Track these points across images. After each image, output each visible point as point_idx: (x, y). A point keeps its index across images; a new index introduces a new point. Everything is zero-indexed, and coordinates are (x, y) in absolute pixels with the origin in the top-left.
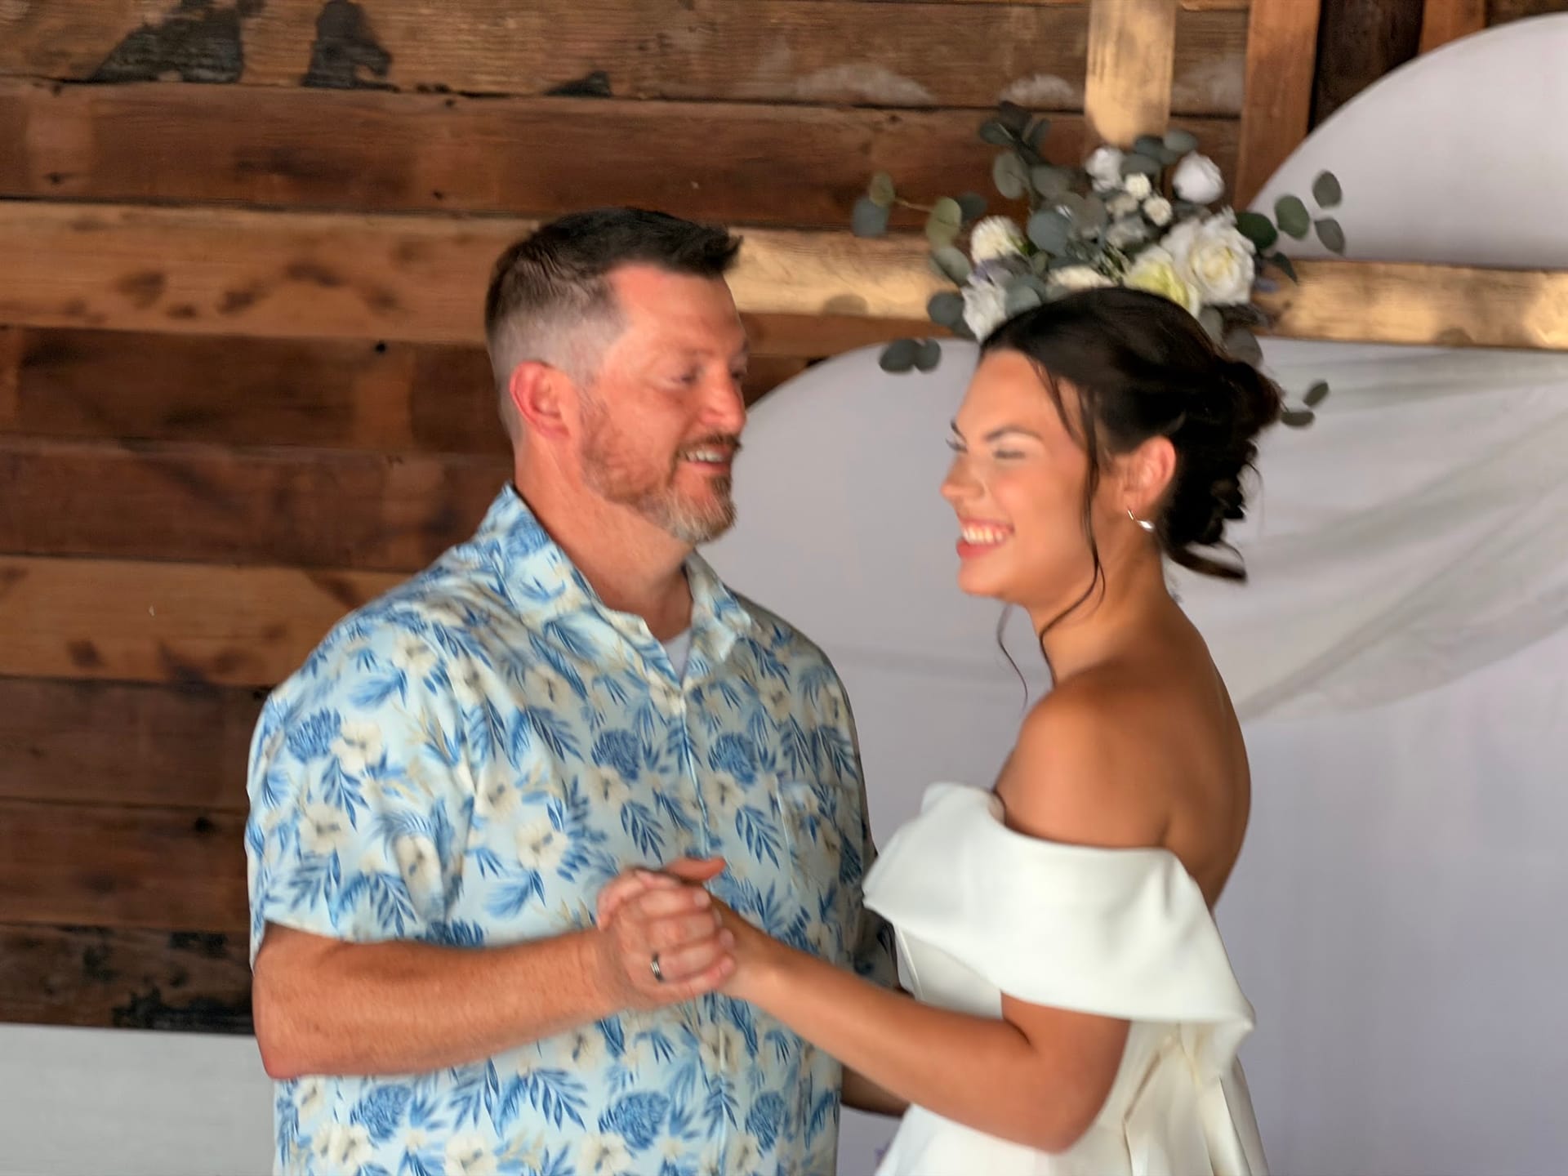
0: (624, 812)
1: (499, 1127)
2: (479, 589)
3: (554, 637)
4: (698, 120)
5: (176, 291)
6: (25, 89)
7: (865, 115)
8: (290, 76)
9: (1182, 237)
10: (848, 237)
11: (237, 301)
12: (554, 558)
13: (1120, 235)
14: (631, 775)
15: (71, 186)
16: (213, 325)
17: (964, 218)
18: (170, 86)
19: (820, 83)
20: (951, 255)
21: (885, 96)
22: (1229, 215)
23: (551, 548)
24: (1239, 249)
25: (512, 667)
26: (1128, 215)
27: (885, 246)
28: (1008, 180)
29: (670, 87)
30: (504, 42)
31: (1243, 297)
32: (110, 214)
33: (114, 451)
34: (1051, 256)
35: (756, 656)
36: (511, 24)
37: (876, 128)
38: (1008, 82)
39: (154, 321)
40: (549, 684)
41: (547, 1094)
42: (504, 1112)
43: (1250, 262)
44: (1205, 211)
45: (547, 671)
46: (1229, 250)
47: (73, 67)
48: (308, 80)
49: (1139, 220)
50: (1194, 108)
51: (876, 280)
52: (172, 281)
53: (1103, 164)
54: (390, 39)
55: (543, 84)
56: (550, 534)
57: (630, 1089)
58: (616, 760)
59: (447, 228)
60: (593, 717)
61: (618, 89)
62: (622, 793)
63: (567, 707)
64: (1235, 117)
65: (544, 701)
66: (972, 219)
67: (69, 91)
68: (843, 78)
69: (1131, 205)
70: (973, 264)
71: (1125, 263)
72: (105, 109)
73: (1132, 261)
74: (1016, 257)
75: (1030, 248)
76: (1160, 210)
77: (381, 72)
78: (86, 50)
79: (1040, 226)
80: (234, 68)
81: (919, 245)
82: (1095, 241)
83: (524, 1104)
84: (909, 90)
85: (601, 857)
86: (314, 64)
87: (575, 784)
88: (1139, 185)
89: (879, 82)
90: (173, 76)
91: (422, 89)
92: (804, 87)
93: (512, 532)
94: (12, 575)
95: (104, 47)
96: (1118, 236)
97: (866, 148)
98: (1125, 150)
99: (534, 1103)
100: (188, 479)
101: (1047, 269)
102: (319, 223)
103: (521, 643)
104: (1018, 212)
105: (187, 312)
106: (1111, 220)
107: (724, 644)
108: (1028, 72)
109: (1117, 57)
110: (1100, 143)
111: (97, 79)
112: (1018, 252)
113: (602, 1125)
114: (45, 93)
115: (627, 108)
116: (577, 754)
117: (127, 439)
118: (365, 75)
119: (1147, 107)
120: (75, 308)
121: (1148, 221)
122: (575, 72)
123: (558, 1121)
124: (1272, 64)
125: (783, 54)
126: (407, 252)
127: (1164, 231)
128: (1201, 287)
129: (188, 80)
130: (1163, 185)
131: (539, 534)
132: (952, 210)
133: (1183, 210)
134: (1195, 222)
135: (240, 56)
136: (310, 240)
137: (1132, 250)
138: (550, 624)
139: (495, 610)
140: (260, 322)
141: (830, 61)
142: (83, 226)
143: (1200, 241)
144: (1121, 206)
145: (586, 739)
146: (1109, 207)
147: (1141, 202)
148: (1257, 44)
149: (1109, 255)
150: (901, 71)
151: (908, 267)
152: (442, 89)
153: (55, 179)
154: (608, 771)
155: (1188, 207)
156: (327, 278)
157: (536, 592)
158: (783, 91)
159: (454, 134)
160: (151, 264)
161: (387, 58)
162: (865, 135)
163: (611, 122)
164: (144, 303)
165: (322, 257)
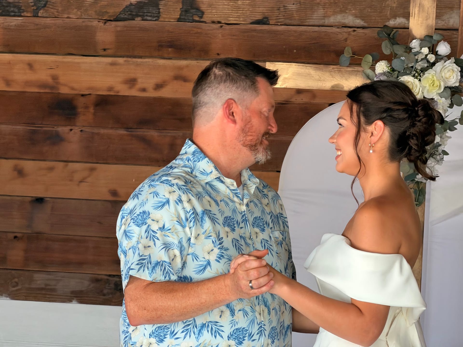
0: (233, 241)
1: (197, 338)
2: (186, 173)
3: (208, 188)
4: (295, 31)
5: (140, 84)
6: (95, 23)
7: (346, 30)
8: (174, 19)
9: (439, 66)
10: (338, 66)
11: (158, 87)
12: (208, 162)
13: (420, 65)
14: (233, 230)
15: (109, 52)
16: (152, 94)
17: (373, 61)
18: (138, 22)
19: (332, 20)
20: (369, 72)
21: (351, 24)
22: (453, 60)
23: (207, 159)
24: (456, 70)
25: (199, 197)
26: (422, 59)
27: (350, 69)
28: (386, 49)
29: (288, 22)
30: (238, 8)
31: (457, 84)
32: (121, 60)
33: (122, 132)
34: (399, 72)
35: (260, 193)
36: (240, 3)
37: (349, 33)
38: (389, 20)
39: (134, 92)
40: (209, 201)
41: (212, 328)
42: (199, 334)
43: (459, 74)
44: (446, 58)
45: (208, 198)
46: (453, 70)
47: (110, 16)
48: (179, 20)
49: (425, 61)
50: (444, 27)
51: (346, 80)
52: (139, 80)
53: (415, 44)
54: (203, 7)
55: (250, 21)
56: (206, 155)
57: (237, 327)
58: (229, 226)
60: (222, 212)
61: (271, 22)
62: (232, 236)
63: (214, 209)
64: (457, 30)
65: (209, 208)
66: (376, 61)
67: (108, 23)
68: (339, 19)
69: (424, 57)
70: (376, 75)
71: (422, 75)
72: (119, 29)
73: (424, 74)
74: (388, 72)
75: (393, 70)
76: (432, 58)
77: (201, 17)
78: (113, 11)
79: (396, 63)
80: (157, 17)
81: (360, 69)
82: (412, 67)
83: (205, 332)
84: (359, 22)
85: (227, 255)
86: (181, 15)
87: (219, 232)
88: (425, 50)
89: (350, 20)
90: (139, 18)
91: (213, 22)
92: (327, 22)
93: (194, 153)
94: (92, 170)
95: (118, 10)
96: (419, 66)
97: (346, 40)
98: (421, 40)
99: (208, 331)
100: (144, 140)
101: (398, 77)
102: (183, 63)
103: (200, 189)
104: (389, 59)
105: (144, 90)
106: (417, 61)
107: (253, 189)
108: (395, 17)
109: (419, 11)
110: (414, 38)
111: (116, 20)
112: (389, 70)
113: (229, 338)
114: (101, 24)
115: (274, 28)
116: (219, 224)
117: (127, 128)
118: (197, 19)
119: (428, 27)
120: (110, 89)
121: (428, 61)
122: (259, 17)
123: (215, 337)
125: (321, 11)
127: (433, 64)
128: (444, 81)
129: (143, 20)
130: (433, 50)
131: (202, 155)
132: (369, 58)
133: (439, 58)
134: (443, 61)
135: (159, 13)
136: (180, 68)
137: (423, 70)
138: (207, 183)
139: (192, 179)
140: (165, 93)
141: (335, 13)
142: (113, 64)
143: (443, 68)
144: (420, 57)
145: (221, 220)
146: (416, 57)
147: (426, 55)
149: (416, 72)
150: (356, 17)
151: (356, 75)
152: (219, 22)
153: (105, 50)
154: (227, 229)
155: (441, 57)
156: (185, 80)
157: (203, 173)
158: (321, 22)
159: (223, 36)
160: (132, 76)
161: (203, 13)
162: (346, 36)
163: (269, 32)
164: (131, 88)
165: (185, 73)
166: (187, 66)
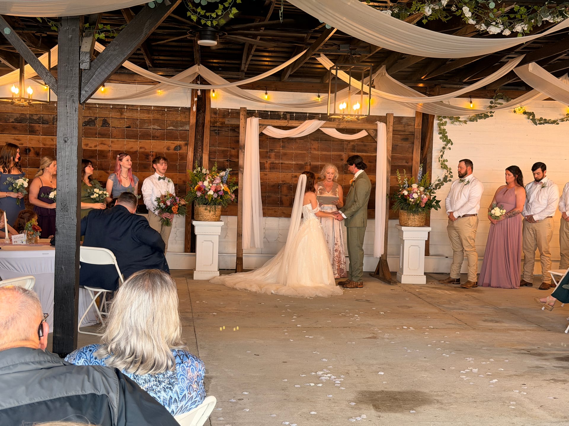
7: (155, 130)
8: (100, 126)
11: (96, 146)
16: (94, 148)
21: (156, 128)
29: (137, 127)
30: (121, 123)
36: (121, 121)
37: (156, 131)
38: (168, 127)
39: (88, 148)
48: (102, 126)
52: (89, 144)
55: (124, 127)
59: (116, 140)
61: (132, 127)
64: (188, 130)
68: (152, 127)
77: (109, 126)
84: (159, 128)
89: (156, 127)
90: (88, 126)
91: (113, 127)
92: (149, 127)
102: (103, 139)
105: (91, 147)
115: (133, 129)
118: (107, 126)
122: (128, 126)
124: (192, 126)
125: (147, 124)
126: (112, 142)
129: (90, 126)
135: (95, 124)
136: (102, 141)
140: (98, 148)
141: (151, 125)
148: (190, 124)
150: (158, 126)
152: (115, 127)
156: (104, 144)
158: (147, 128)
159: (116, 131)
160: (87, 143)
161: (109, 124)
162: (155, 132)
163: (131, 130)
164: (87, 146)
165: (104, 142)
166: (105, 140)
